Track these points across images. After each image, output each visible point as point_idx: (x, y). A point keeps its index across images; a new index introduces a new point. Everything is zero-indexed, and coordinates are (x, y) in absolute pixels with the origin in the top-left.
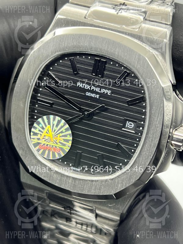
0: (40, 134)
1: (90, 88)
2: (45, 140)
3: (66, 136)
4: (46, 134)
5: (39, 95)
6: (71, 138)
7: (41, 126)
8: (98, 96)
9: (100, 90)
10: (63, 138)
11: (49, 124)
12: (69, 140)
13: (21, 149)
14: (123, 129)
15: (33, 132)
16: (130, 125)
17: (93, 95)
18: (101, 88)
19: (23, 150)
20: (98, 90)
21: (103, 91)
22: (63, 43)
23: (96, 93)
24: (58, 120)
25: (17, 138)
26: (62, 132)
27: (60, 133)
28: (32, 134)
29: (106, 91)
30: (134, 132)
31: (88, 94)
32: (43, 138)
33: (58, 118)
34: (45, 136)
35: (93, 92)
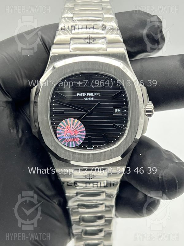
0: (63, 133)
1: (86, 94)
2: (68, 136)
3: (81, 129)
4: (67, 132)
5: (53, 108)
6: (84, 129)
7: (62, 127)
8: (92, 98)
9: (93, 95)
10: (79, 131)
11: (67, 124)
12: (84, 131)
13: (52, 146)
14: (114, 114)
15: (58, 133)
16: (117, 111)
17: (89, 99)
18: (93, 93)
19: (54, 146)
20: (91, 94)
21: (95, 94)
22: (63, 71)
23: (91, 97)
24: (73, 121)
25: (48, 140)
26: (77, 127)
27: (76, 128)
28: (57, 134)
29: (97, 94)
30: (121, 114)
31: (86, 99)
32: (66, 135)
33: (72, 119)
34: (66, 133)
35: (89, 96)
